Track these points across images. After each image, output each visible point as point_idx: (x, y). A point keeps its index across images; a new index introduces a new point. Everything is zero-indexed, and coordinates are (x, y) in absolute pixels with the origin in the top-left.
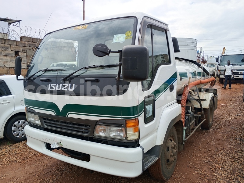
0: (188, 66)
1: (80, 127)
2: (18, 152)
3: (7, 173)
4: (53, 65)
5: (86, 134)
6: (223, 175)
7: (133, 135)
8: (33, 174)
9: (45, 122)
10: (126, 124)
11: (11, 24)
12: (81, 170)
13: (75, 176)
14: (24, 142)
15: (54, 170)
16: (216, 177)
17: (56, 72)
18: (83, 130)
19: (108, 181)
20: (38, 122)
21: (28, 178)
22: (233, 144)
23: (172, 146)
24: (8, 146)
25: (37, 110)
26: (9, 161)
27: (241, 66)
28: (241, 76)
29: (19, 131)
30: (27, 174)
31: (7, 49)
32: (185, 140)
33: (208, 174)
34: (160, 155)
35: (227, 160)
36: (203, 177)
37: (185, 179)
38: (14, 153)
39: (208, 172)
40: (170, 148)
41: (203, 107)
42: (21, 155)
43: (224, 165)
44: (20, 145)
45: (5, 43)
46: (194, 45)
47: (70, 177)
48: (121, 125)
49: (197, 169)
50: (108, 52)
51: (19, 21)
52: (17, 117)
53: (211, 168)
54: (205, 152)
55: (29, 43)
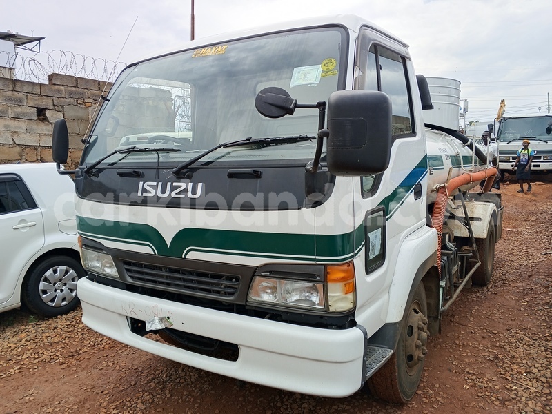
0: (442, 141)
1: (216, 281)
2: (55, 340)
3: (36, 388)
4: (128, 139)
5: (231, 298)
6: (533, 389)
7: (342, 299)
8: (97, 391)
9: (128, 270)
10: (326, 274)
11: (21, 46)
12: (205, 379)
13: (194, 394)
14: (68, 316)
15: (144, 380)
16: (516, 395)
17: (155, 155)
18: (221, 288)
19: (272, 404)
20: (111, 271)
21: (86, 400)
22: (543, 318)
23: (419, 324)
24: (30, 327)
25: (107, 244)
26: (36, 361)
27: (544, 141)
28: (544, 166)
29: (55, 291)
30: (83, 390)
31: (19, 102)
32: (443, 311)
33: (497, 387)
34: (397, 344)
35: (535, 355)
36: (488, 394)
37: (447, 398)
38: (45, 341)
39: (497, 383)
40: (415, 330)
41: (475, 235)
42: (63, 346)
43: (530, 367)
44: (61, 322)
45: (14, 90)
46: (453, 92)
47: (184, 397)
48: (314, 276)
49: (470, 377)
50: (292, 106)
51: (39, 39)
52: (52, 259)
53: (502, 373)
54: (484, 338)
55: (69, 88)
